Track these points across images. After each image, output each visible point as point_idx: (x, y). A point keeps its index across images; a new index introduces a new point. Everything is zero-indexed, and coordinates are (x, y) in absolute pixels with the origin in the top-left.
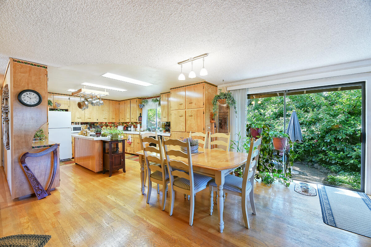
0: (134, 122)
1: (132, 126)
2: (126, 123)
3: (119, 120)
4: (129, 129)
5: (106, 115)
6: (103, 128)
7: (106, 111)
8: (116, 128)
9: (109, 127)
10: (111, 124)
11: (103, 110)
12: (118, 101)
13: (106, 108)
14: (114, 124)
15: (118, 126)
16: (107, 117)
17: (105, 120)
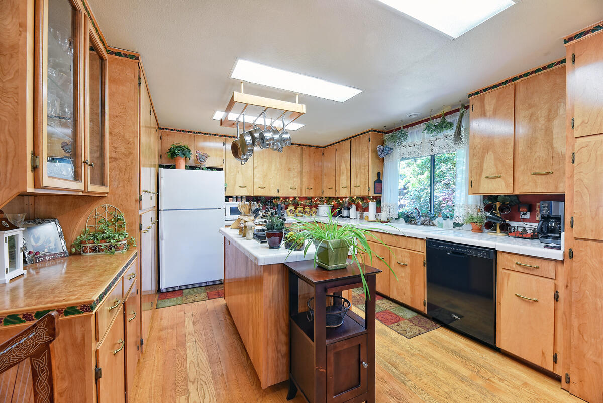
0: (358, 198)
1: (353, 209)
2: (336, 198)
3: (322, 192)
4: (345, 213)
5: (295, 179)
6: (290, 208)
7: (296, 170)
8: (314, 210)
9: (300, 208)
10: (304, 201)
11: (289, 169)
12: (320, 147)
13: (296, 164)
14: (311, 201)
15: (318, 206)
16: (297, 185)
17: (292, 192)
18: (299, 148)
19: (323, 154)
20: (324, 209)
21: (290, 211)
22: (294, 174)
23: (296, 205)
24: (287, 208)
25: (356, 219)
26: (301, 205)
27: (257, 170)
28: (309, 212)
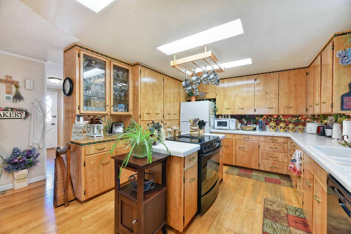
3: (307, 110)
4: (328, 132)
5: (272, 101)
6: (270, 124)
7: (273, 93)
8: (300, 127)
9: (282, 125)
10: (289, 119)
11: (266, 93)
12: (304, 68)
13: (273, 87)
14: (298, 119)
15: (306, 123)
16: (275, 105)
17: (269, 111)
18: (277, 74)
19: (307, 74)
20: (312, 127)
21: (270, 127)
22: (271, 97)
24: (267, 124)
25: (338, 139)
26: (284, 122)
27: (237, 97)
28: (293, 128)
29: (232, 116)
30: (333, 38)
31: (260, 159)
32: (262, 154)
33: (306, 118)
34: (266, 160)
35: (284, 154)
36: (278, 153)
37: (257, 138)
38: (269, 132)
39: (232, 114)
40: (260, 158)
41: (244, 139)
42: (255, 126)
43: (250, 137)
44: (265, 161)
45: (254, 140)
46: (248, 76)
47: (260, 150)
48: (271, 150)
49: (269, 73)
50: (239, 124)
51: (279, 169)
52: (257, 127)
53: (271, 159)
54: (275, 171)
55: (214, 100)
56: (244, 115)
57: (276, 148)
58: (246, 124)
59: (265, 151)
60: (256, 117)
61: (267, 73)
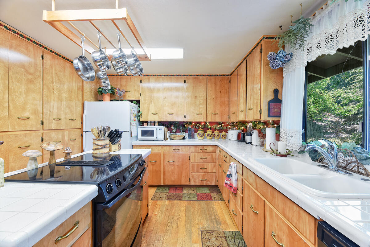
1: (255, 133)
2: (244, 123)
3: (229, 117)
5: (201, 106)
6: (199, 132)
7: (202, 98)
8: (223, 134)
9: (209, 132)
10: (214, 126)
11: (196, 97)
12: (227, 75)
13: (201, 92)
14: (221, 126)
15: (228, 130)
16: (203, 111)
17: (198, 117)
18: (205, 78)
19: (230, 82)
20: (233, 134)
21: (199, 134)
22: (199, 102)
23: (205, 129)
24: (196, 132)
25: (257, 145)
26: (211, 129)
27: (166, 100)
28: (218, 135)
29: (161, 123)
30: (261, 41)
31: (190, 173)
32: (193, 167)
33: (228, 125)
34: (197, 173)
35: (213, 164)
36: (208, 164)
37: (187, 149)
38: (198, 141)
39: (160, 120)
40: (191, 171)
41: (174, 151)
42: (184, 134)
43: (180, 148)
44: (196, 175)
45: (184, 151)
46: (177, 75)
47: (190, 163)
48: (201, 161)
49: (198, 75)
50: (168, 133)
51: (209, 181)
52: (187, 135)
53: (201, 171)
54: (205, 183)
55: (138, 102)
56: (173, 122)
57: (206, 158)
58: (175, 132)
59: (195, 163)
60: (185, 124)
61: (197, 75)
